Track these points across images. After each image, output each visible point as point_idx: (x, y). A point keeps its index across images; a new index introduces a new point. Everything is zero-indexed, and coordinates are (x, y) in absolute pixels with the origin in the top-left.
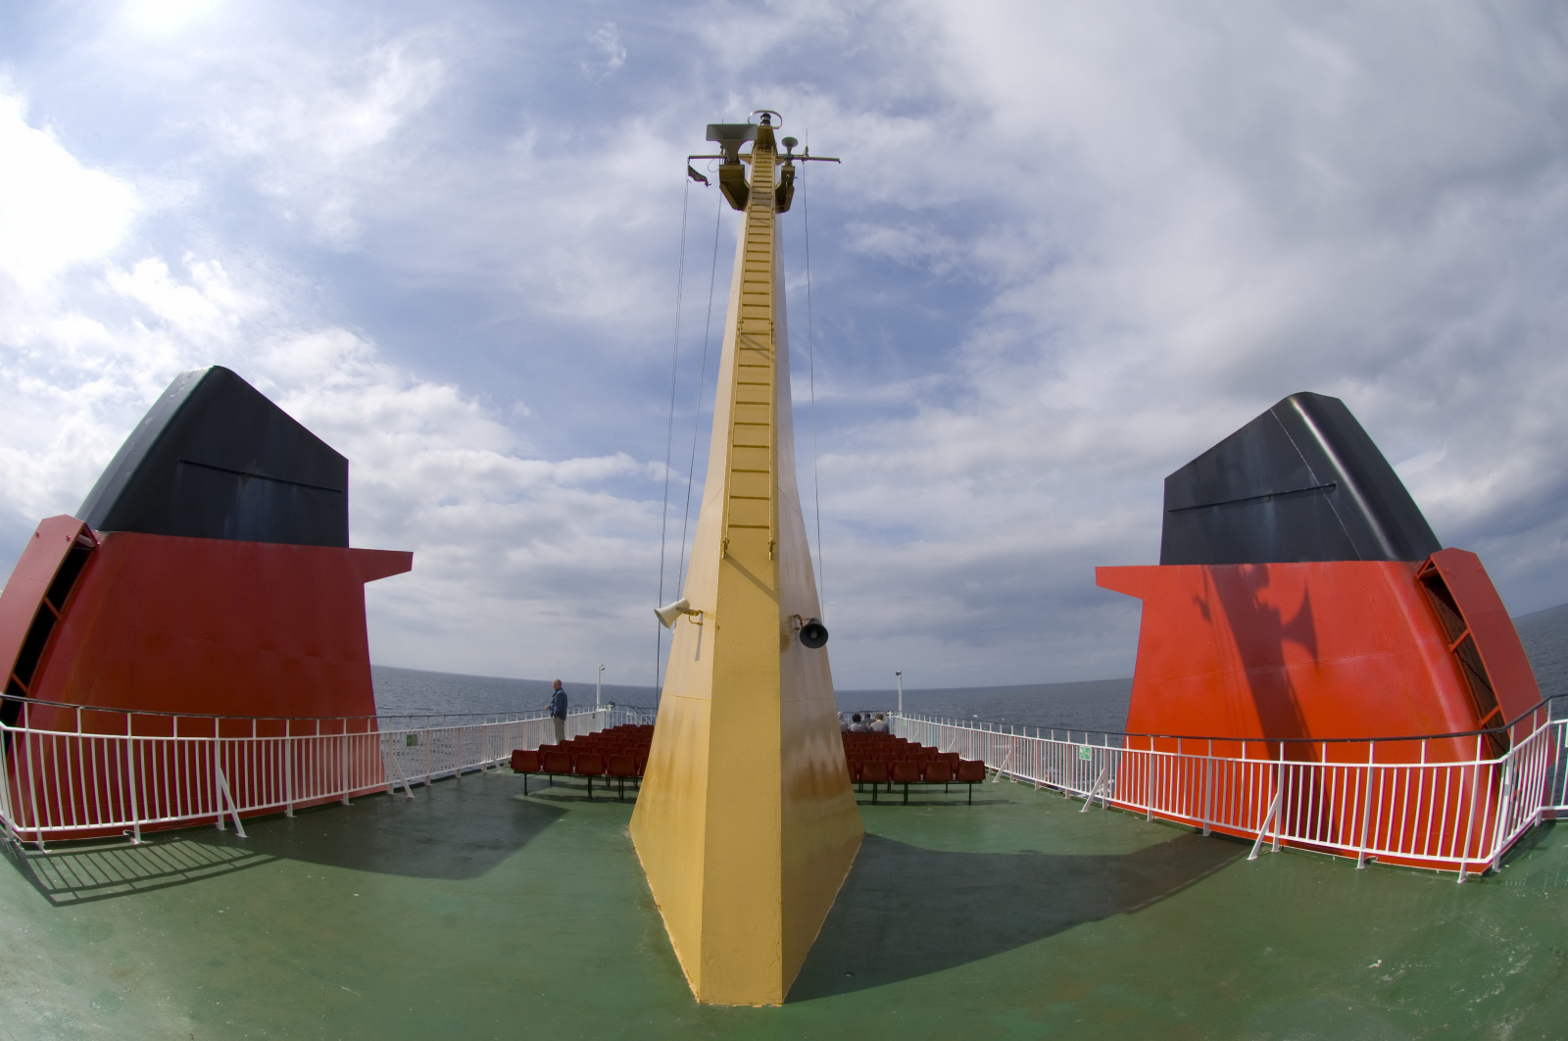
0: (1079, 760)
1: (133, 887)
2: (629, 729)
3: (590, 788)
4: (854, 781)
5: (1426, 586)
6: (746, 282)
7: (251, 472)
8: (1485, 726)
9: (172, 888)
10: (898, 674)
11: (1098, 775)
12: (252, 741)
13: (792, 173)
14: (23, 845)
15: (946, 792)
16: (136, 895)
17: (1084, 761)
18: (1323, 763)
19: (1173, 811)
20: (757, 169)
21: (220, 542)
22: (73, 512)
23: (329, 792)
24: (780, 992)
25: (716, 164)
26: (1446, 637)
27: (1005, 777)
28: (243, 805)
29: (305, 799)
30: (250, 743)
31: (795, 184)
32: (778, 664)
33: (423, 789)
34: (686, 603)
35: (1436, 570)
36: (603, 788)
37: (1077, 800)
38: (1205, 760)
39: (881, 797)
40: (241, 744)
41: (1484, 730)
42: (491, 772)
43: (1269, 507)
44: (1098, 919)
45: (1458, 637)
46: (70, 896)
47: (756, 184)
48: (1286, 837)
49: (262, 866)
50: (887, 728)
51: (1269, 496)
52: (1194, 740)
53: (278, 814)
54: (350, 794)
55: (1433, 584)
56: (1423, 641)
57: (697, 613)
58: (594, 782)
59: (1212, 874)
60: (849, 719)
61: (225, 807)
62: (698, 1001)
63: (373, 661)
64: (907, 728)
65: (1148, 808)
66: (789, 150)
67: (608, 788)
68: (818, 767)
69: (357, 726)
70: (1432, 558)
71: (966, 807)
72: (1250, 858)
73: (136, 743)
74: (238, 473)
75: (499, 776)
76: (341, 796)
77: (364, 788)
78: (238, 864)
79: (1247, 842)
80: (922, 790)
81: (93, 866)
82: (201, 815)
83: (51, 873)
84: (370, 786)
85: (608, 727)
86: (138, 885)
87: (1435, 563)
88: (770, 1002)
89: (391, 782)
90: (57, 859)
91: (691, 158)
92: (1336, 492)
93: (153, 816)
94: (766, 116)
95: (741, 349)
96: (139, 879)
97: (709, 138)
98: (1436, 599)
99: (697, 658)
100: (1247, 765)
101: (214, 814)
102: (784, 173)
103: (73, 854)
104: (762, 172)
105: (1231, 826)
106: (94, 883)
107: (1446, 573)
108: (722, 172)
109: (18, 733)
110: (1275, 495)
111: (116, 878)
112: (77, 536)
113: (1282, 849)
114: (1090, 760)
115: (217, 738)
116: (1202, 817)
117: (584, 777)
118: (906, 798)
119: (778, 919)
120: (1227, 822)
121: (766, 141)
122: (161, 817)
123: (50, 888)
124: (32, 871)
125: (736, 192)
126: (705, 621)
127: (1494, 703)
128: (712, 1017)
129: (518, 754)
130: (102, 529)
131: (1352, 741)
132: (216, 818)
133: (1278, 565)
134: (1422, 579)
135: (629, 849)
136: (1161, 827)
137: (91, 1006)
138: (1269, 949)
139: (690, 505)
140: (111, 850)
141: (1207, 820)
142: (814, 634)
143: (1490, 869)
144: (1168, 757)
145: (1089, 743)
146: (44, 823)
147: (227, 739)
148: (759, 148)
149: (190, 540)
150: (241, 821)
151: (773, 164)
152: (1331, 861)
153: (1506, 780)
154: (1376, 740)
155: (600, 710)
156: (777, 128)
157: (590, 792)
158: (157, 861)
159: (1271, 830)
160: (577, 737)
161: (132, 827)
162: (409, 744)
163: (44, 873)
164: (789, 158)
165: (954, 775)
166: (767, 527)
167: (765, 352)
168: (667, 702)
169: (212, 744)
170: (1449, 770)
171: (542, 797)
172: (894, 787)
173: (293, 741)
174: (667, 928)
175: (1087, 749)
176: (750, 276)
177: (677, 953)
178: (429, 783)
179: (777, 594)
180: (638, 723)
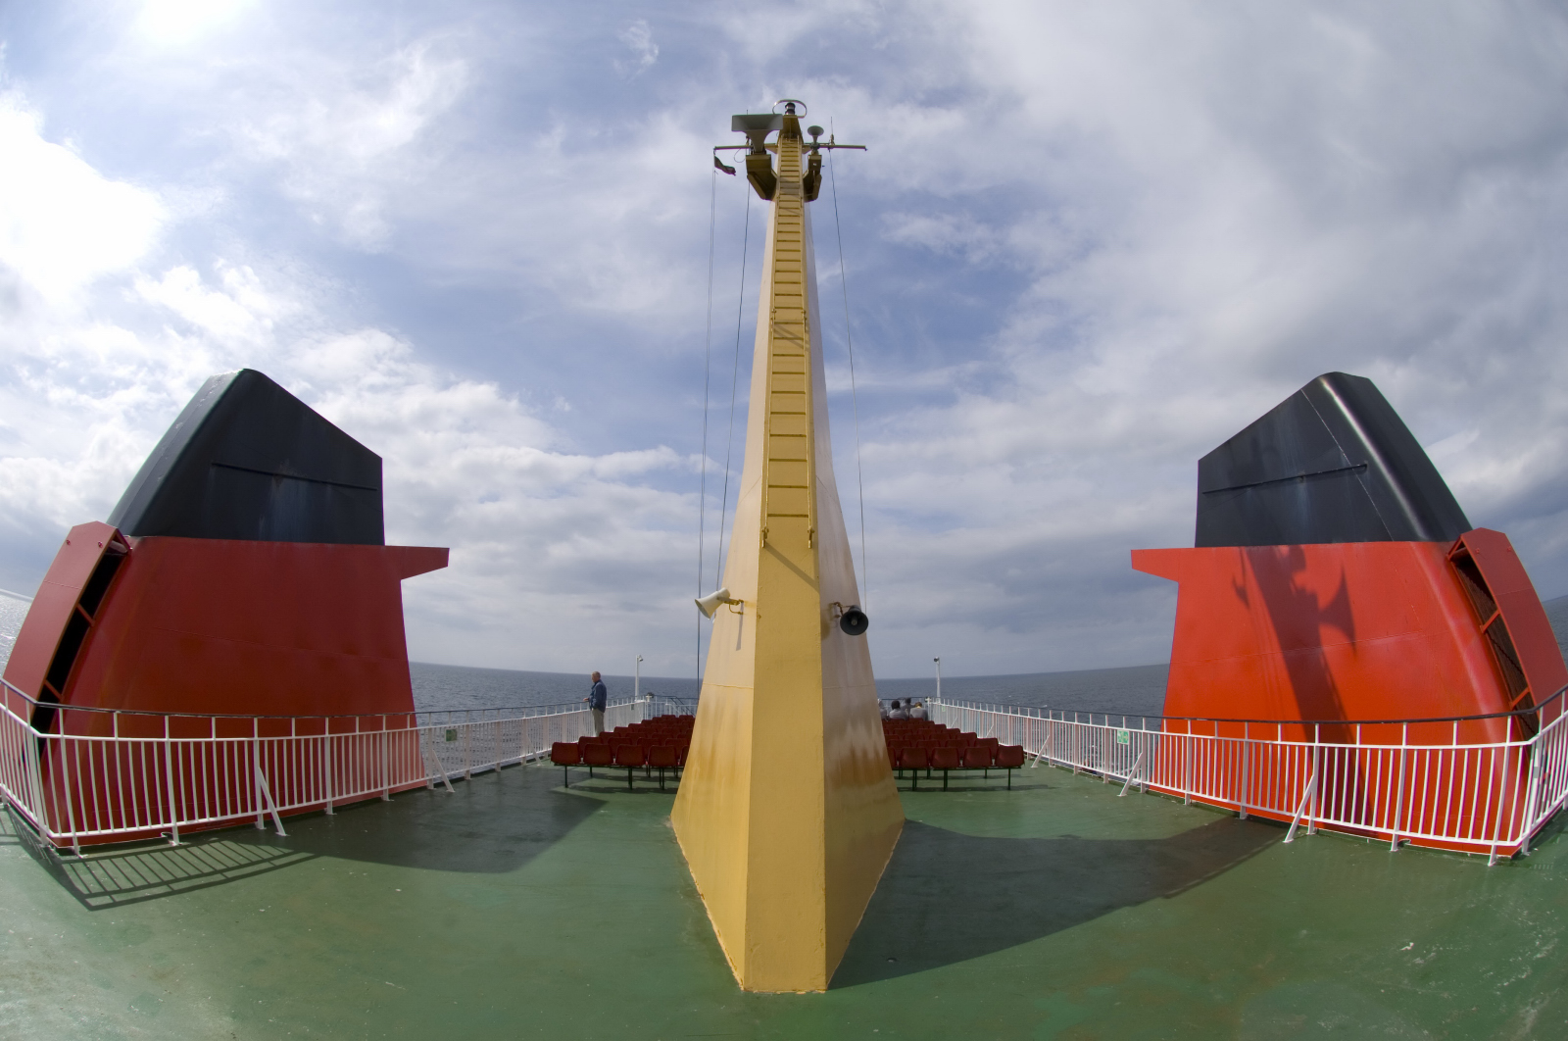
0: (1117, 744)
1: (171, 888)
2: (668, 720)
3: (630, 779)
4: (894, 768)
5: (1457, 566)
6: (777, 271)
7: (285, 473)
8: (1515, 708)
9: (212, 888)
10: (936, 660)
11: (1136, 759)
12: (291, 740)
13: (819, 162)
14: (58, 850)
15: (986, 777)
16: (174, 896)
17: (1122, 745)
18: (1358, 745)
19: (1211, 794)
20: (784, 158)
21: (255, 543)
22: (104, 519)
23: (369, 788)
24: (824, 978)
25: (743, 154)
26: (1476, 617)
27: (1044, 762)
28: (283, 804)
29: (345, 796)
30: (289, 742)
31: (823, 172)
32: (819, 652)
33: (463, 783)
34: (727, 593)
35: (1466, 550)
36: (643, 779)
37: (1116, 783)
38: (1241, 743)
39: (921, 784)
40: (280, 743)
41: (1515, 712)
42: (531, 765)
43: (1302, 489)
44: (1137, 903)
45: (1489, 617)
46: (106, 900)
47: (783, 174)
48: (1321, 819)
49: (303, 864)
50: (926, 714)
51: (1302, 477)
52: (1230, 723)
53: (318, 812)
54: (390, 790)
55: (1463, 564)
56: (1455, 622)
57: (738, 603)
58: (635, 773)
59: (1249, 857)
60: (888, 705)
61: (265, 806)
62: (742, 989)
63: (411, 658)
64: (946, 714)
65: (1185, 792)
66: (815, 139)
67: (648, 778)
68: (859, 754)
69: (396, 722)
70: (1463, 539)
71: (1005, 792)
72: (1286, 841)
73: (174, 745)
74: (272, 475)
75: (539, 769)
76: (381, 792)
77: (404, 783)
78: (277, 862)
79: (1283, 825)
80: (962, 776)
81: (130, 869)
82: (240, 815)
83: (87, 877)
84: (410, 782)
85: (647, 718)
86: (176, 886)
87: (1465, 543)
88: (813, 988)
89: (429, 777)
90: (94, 863)
91: (717, 148)
92: (1367, 473)
93: (191, 817)
94: (791, 106)
95: (775, 338)
96: (177, 880)
97: (735, 129)
98: (1467, 580)
99: (739, 647)
100: (1283, 747)
101: (254, 813)
102: (811, 162)
103: (110, 858)
104: (789, 161)
105: (1267, 809)
106: (132, 886)
107: (1476, 553)
108: (749, 163)
109: (52, 740)
110: (1307, 476)
111: (153, 880)
112: (109, 543)
113: (1318, 832)
114: (1128, 743)
115: (256, 738)
116: (1239, 800)
117: (624, 768)
118: (946, 784)
119: (822, 906)
120: (1263, 805)
121: (791, 130)
122: (200, 817)
123: (86, 892)
124: (67, 876)
125: (764, 181)
126: (746, 610)
127: (1525, 685)
128: (756, 1004)
129: (556, 746)
130: (134, 534)
131: (1385, 722)
132: (255, 818)
133: (1311, 546)
134: (1452, 559)
135: (670, 839)
136: (1199, 810)
137: (129, 1008)
138: (1304, 932)
139: (728, 495)
140: (148, 852)
141: (1243, 803)
142: (855, 621)
143: (1519, 852)
144: (1205, 740)
145: (1127, 727)
146: (80, 828)
147: (266, 739)
148: (785, 137)
149: (225, 542)
150: (281, 820)
151: (799, 153)
152: (1366, 844)
153: (1535, 762)
154: (1409, 722)
155: (639, 701)
156: (803, 117)
157: (630, 784)
158: (195, 861)
159: (1307, 813)
160: (616, 729)
161: (170, 829)
162: (448, 739)
163: (80, 878)
164: (816, 147)
165: (993, 761)
166: (806, 516)
167: (799, 342)
168: (708, 693)
169: (251, 744)
170: (1480, 752)
171: (582, 789)
172: (934, 773)
173: (332, 739)
174: (710, 917)
175: (1125, 733)
176: (782, 266)
177: (721, 941)
178: (469, 778)
179: (817, 582)
180: (678, 713)
